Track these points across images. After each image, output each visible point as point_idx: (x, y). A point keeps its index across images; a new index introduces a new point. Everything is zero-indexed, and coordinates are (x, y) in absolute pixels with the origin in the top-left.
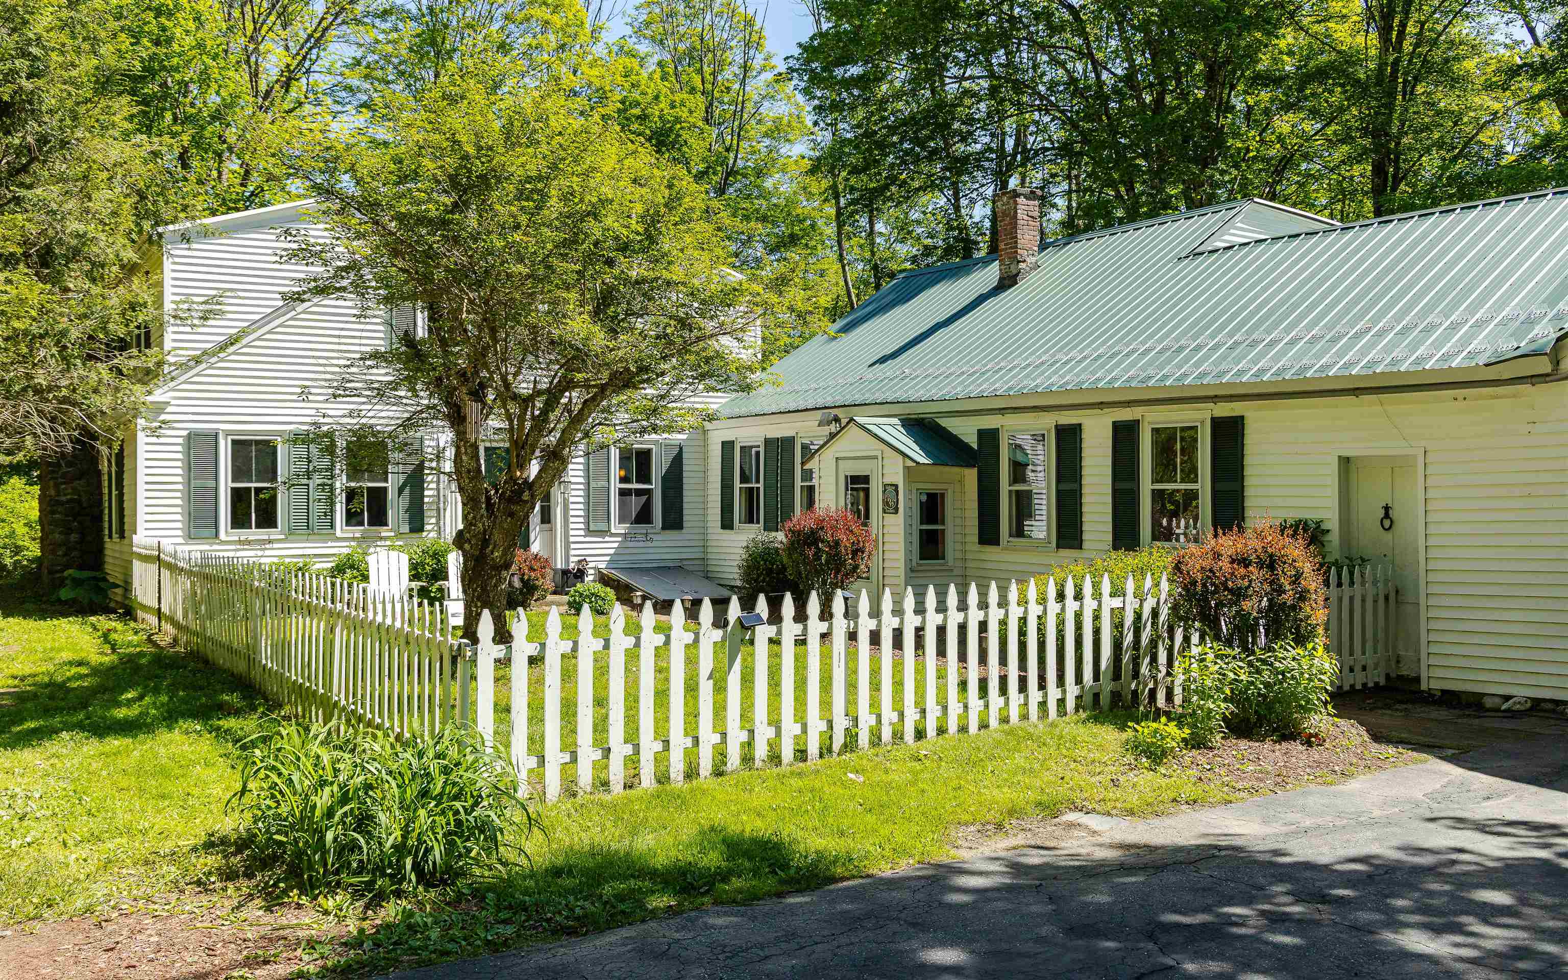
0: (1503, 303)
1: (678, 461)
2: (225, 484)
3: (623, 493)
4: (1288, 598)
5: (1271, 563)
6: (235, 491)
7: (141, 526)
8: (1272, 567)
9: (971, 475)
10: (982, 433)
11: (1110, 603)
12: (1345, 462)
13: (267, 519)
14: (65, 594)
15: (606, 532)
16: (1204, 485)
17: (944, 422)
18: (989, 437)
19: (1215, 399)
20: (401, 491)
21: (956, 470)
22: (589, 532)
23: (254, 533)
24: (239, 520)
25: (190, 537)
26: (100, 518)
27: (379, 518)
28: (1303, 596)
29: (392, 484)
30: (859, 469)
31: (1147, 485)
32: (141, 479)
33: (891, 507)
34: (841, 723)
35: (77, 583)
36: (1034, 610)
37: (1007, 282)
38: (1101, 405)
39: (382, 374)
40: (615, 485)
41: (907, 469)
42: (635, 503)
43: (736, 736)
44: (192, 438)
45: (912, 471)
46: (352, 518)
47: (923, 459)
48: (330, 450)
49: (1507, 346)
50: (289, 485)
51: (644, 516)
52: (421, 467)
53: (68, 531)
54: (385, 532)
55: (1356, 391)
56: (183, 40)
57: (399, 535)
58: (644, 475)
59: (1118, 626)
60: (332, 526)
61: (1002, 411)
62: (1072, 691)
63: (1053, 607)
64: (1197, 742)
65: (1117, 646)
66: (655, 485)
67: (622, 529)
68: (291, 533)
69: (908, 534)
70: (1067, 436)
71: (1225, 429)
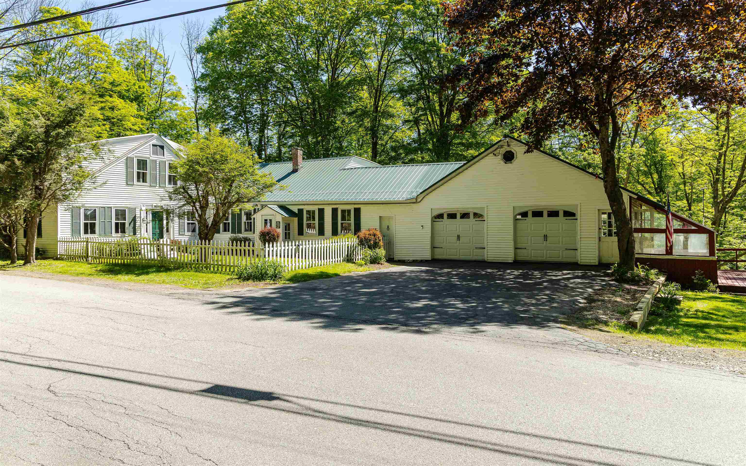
0: (408, 188)
2: (82, 221)
3: (188, 224)
4: (377, 241)
5: (374, 235)
6: (85, 223)
8: (375, 236)
9: (296, 219)
10: (299, 210)
11: (347, 243)
12: (380, 217)
13: (93, 232)
15: (184, 234)
16: (352, 221)
17: (288, 207)
18: (301, 211)
19: (355, 204)
20: (130, 224)
21: (292, 218)
22: (180, 235)
23: (89, 235)
27: (124, 231)
28: (380, 240)
29: (127, 222)
30: (268, 218)
31: (339, 222)
32: (59, 220)
33: (277, 227)
36: (328, 245)
37: (295, 171)
38: (329, 204)
40: (186, 222)
41: (282, 218)
42: (191, 227)
44: (73, 209)
45: (284, 218)
46: (117, 232)
47: (287, 216)
48: (111, 212)
49: (409, 197)
50: (100, 222)
51: (194, 230)
52: (135, 217)
54: (125, 235)
55: (382, 204)
57: (130, 236)
59: (348, 247)
60: (111, 233)
61: (304, 205)
62: (342, 259)
63: (331, 244)
64: (366, 264)
65: (348, 251)
66: (196, 222)
67: (190, 233)
69: (283, 233)
70: (321, 211)
71: (357, 211)
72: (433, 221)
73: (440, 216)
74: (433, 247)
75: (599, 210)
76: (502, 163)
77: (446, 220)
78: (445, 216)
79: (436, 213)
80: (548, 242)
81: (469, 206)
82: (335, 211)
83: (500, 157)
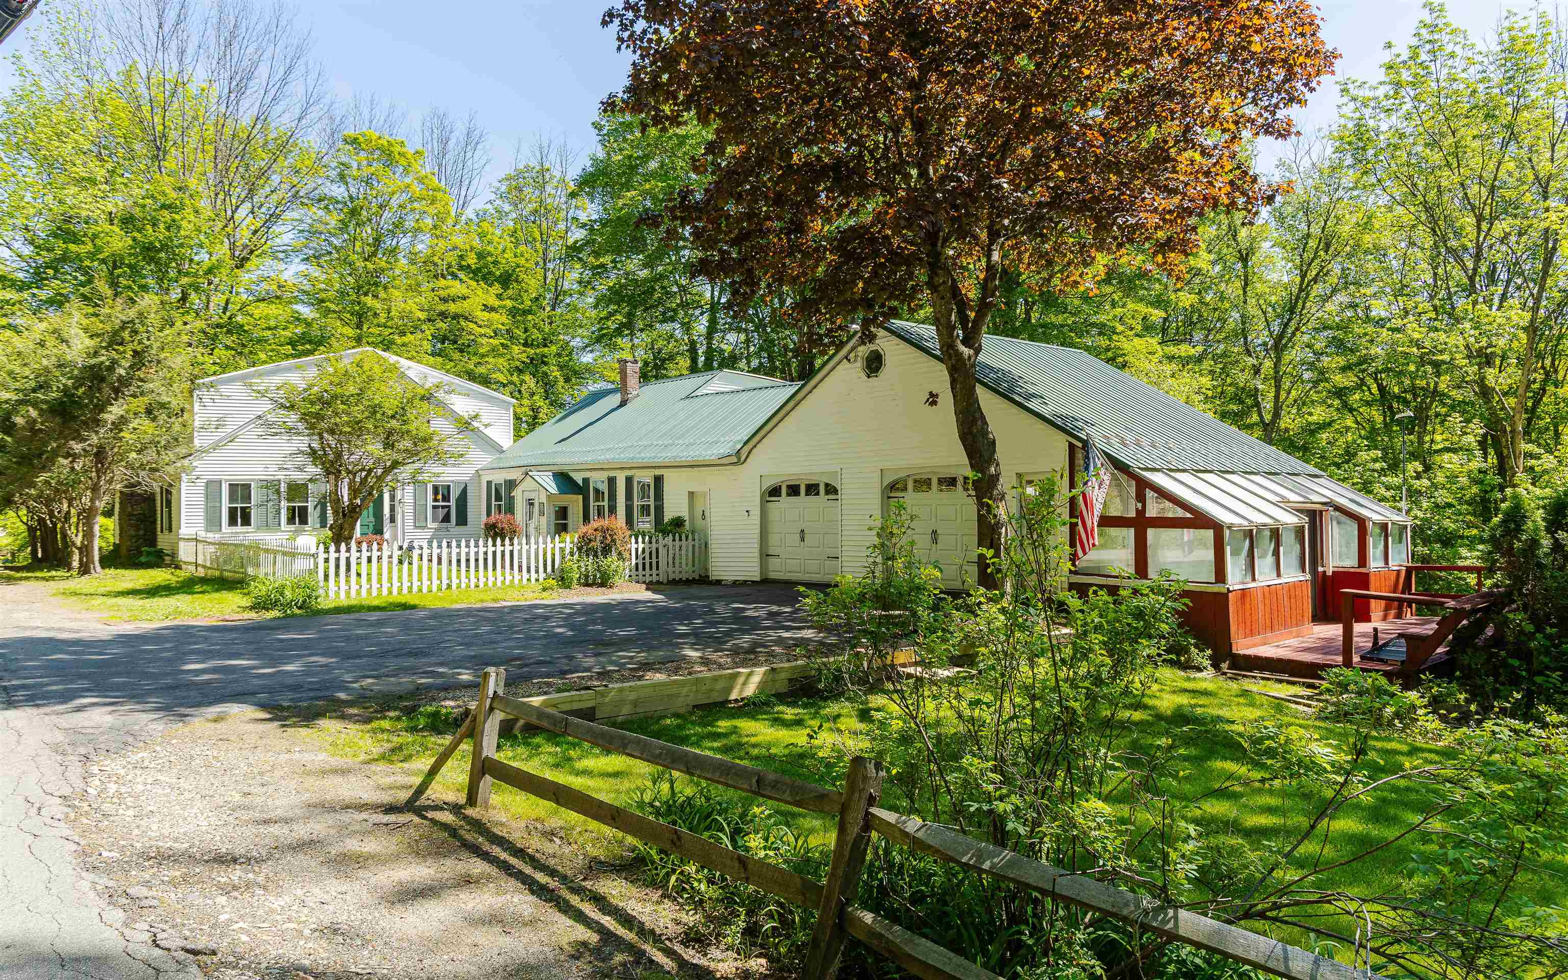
1: (464, 491)
2: (225, 505)
3: (434, 507)
6: (230, 508)
7: (183, 525)
9: (580, 499)
10: (585, 479)
12: (691, 494)
13: (246, 521)
14: (143, 559)
15: (425, 527)
16: (652, 502)
17: (571, 474)
18: (586, 481)
19: (653, 468)
20: (315, 508)
21: (572, 495)
22: (416, 527)
23: (239, 529)
24: (233, 521)
25: (207, 531)
26: (155, 522)
27: (304, 521)
29: (310, 505)
30: (531, 496)
31: (636, 503)
32: (183, 503)
33: (542, 513)
34: (445, 582)
35: (149, 553)
37: (623, 403)
38: (622, 469)
39: (301, 458)
40: (430, 503)
41: (548, 496)
42: (441, 513)
43: (406, 584)
44: (209, 483)
45: (550, 496)
46: (291, 521)
47: (558, 491)
48: (278, 492)
49: (727, 452)
50: (259, 506)
51: (446, 519)
53: (138, 529)
54: (307, 528)
55: (692, 466)
56: (187, 228)
57: (314, 529)
58: (446, 498)
60: (279, 525)
61: (591, 470)
66: (452, 503)
67: (435, 525)
68: (258, 528)
69: (548, 525)
70: (612, 481)
71: (658, 480)
72: (764, 503)
73: (775, 492)
74: (765, 555)
75: (1019, 475)
76: (863, 375)
77: (785, 500)
78: (784, 491)
79: (769, 483)
80: (939, 546)
81: (815, 469)
82: (629, 480)
83: (859, 364)
